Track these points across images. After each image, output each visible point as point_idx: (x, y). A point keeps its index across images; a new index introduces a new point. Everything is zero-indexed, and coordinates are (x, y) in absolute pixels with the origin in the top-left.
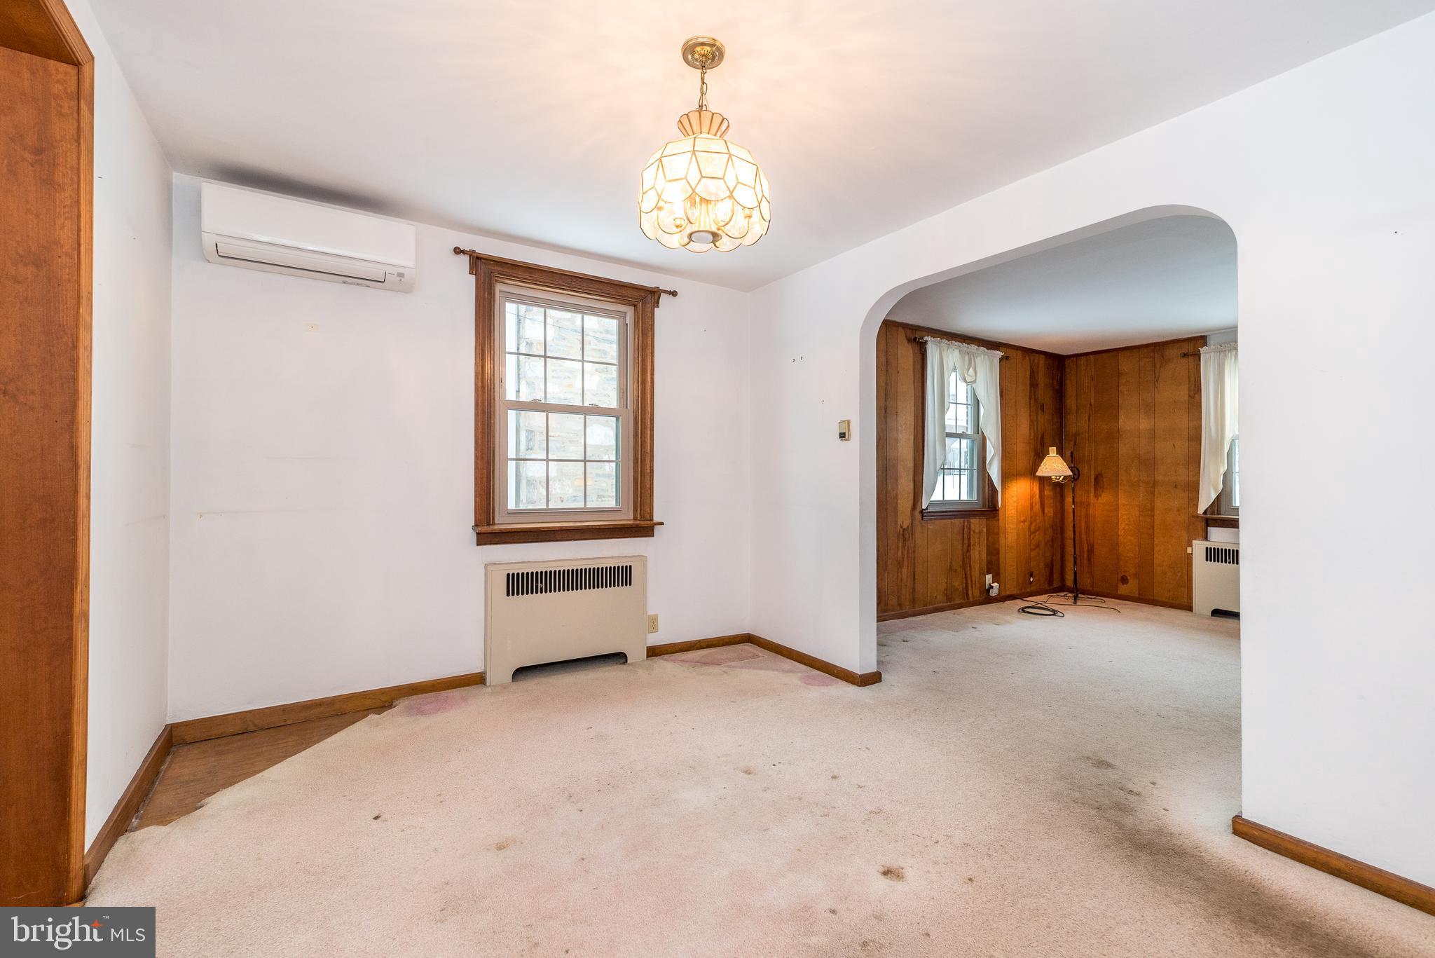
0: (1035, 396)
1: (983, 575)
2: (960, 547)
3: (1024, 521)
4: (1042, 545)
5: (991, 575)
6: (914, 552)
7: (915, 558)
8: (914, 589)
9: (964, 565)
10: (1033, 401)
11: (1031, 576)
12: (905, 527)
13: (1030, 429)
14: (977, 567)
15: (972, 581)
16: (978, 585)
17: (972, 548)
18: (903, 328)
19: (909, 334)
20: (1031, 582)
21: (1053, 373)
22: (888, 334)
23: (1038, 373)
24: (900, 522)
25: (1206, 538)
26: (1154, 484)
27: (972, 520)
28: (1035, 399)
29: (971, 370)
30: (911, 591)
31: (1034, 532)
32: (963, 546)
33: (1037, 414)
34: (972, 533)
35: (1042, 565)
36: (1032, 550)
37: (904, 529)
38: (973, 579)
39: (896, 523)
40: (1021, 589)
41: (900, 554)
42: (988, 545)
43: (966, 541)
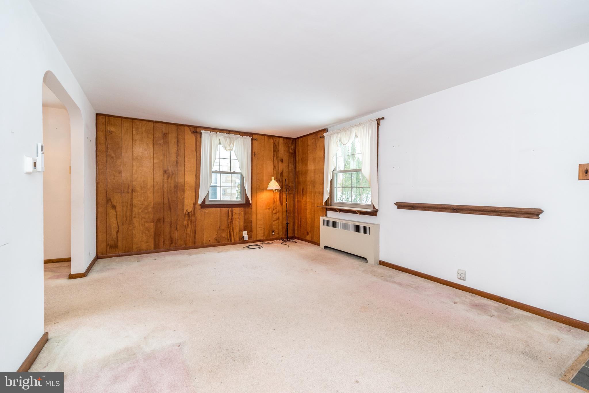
0: (277, 155)
1: (241, 231)
2: (226, 219)
3: (269, 209)
4: (281, 219)
5: (246, 231)
6: (195, 222)
7: (196, 225)
8: (195, 238)
9: (228, 227)
10: (275, 158)
11: (273, 232)
12: (189, 211)
13: (274, 169)
14: (237, 228)
15: (234, 234)
16: (238, 236)
17: (234, 220)
18: (188, 127)
19: (192, 129)
20: (273, 235)
21: (289, 146)
22: (179, 129)
23: (279, 146)
24: (186, 209)
25: (326, 215)
26: (315, 193)
27: (234, 208)
28: (277, 157)
29: (232, 144)
30: (193, 238)
31: (274, 214)
32: (228, 219)
33: (278, 163)
34: (234, 214)
35: (280, 227)
36: (274, 221)
37: (188, 213)
38: (235, 233)
39: (183, 210)
40: (267, 238)
41: (186, 222)
42: (244, 219)
43: (230, 217)
